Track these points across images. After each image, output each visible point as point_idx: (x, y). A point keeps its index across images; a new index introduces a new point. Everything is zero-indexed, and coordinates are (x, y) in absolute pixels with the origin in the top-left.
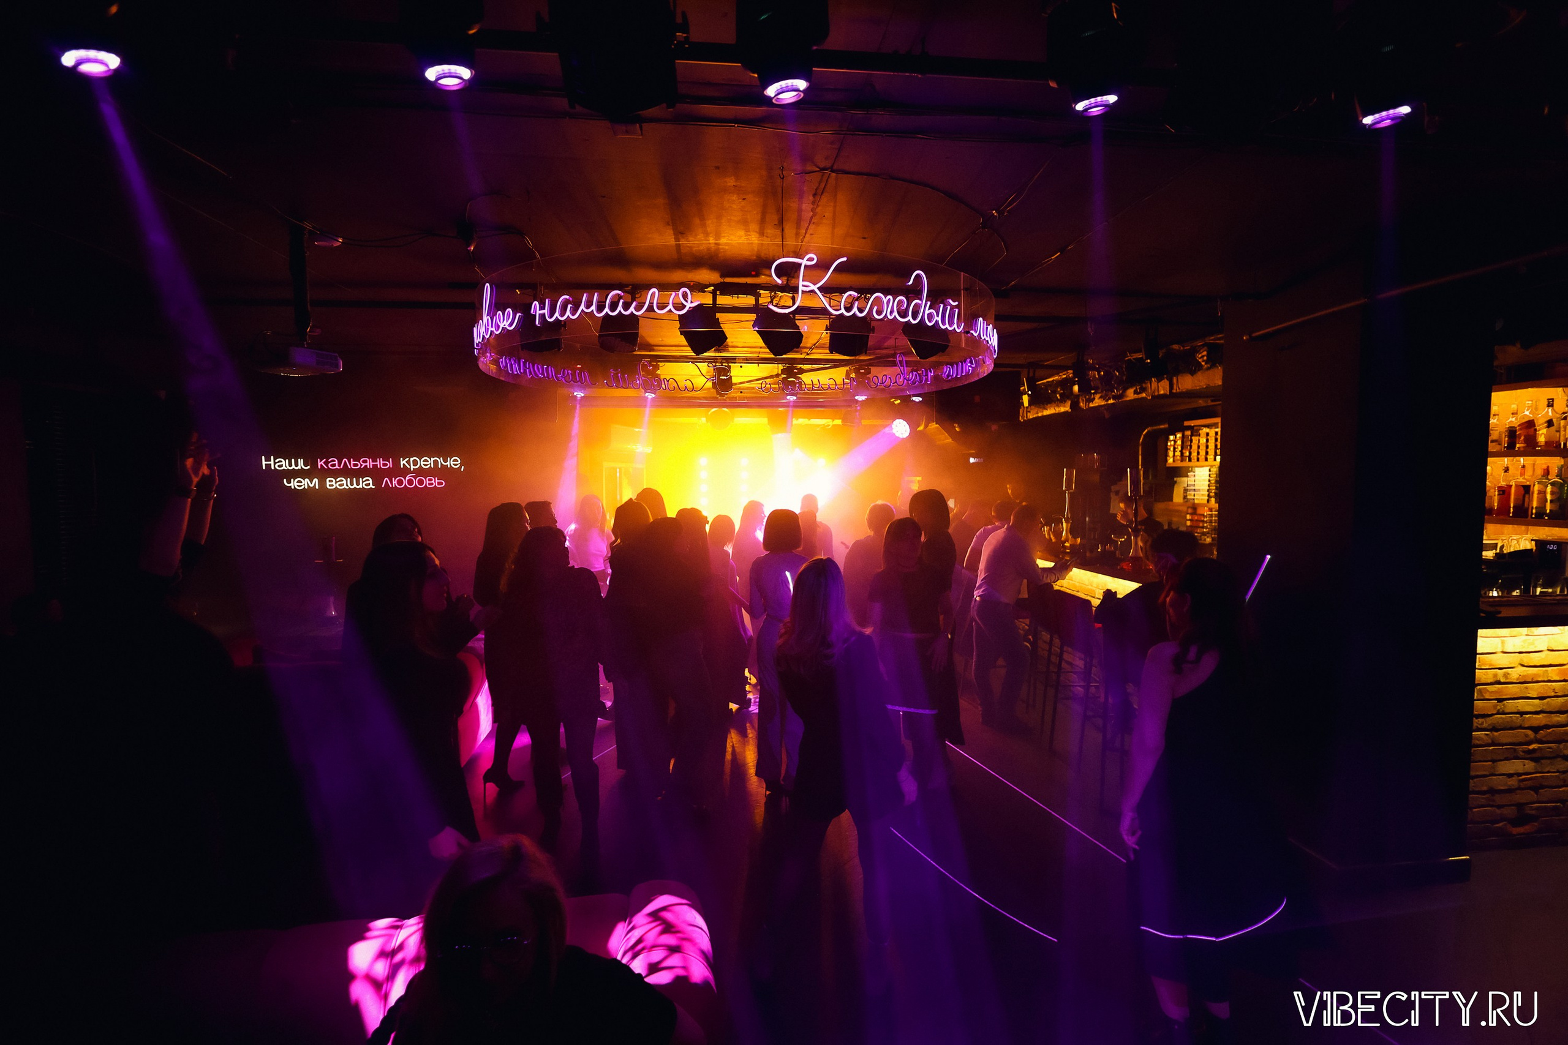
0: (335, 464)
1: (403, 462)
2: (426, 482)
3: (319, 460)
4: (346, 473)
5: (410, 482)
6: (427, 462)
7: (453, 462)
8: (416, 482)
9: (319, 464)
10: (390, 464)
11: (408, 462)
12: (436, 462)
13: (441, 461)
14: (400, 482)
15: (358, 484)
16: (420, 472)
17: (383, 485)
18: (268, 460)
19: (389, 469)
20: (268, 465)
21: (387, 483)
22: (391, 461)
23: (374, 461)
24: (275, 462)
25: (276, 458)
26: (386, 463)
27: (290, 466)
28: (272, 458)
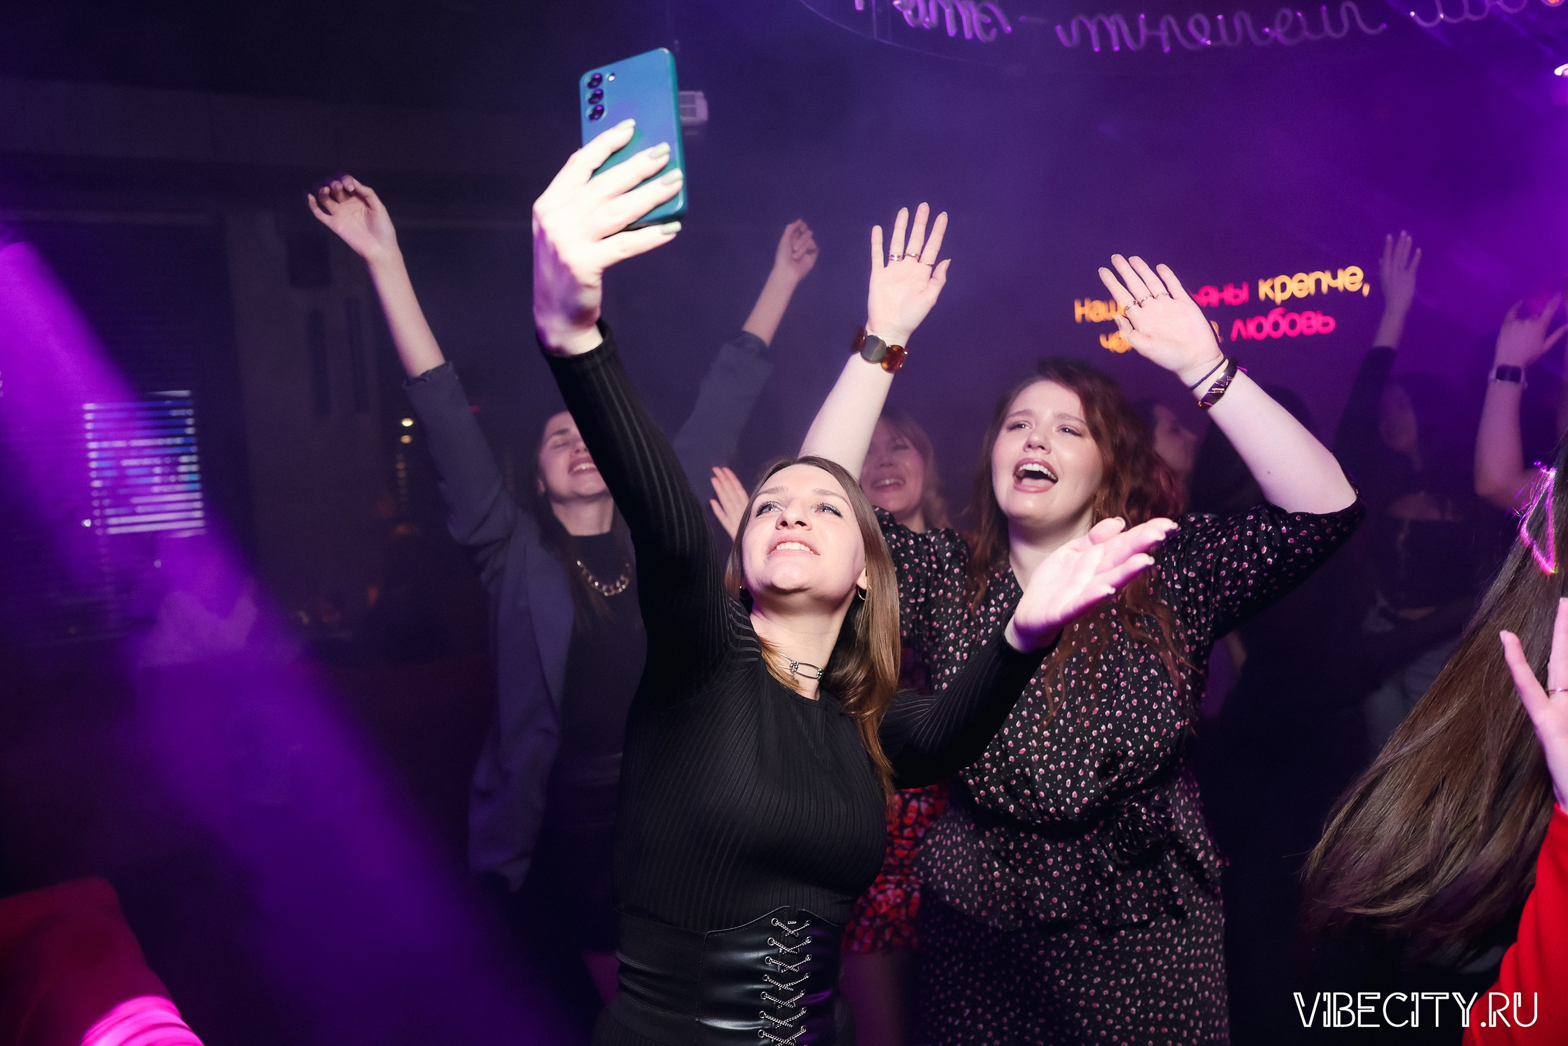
1: (1264, 289)
2: (1302, 323)
5: (1276, 326)
6: (1301, 285)
7: (1350, 279)
8: (1284, 325)
10: (1244, 295)
11: (1272, 288)
12: (1318, 282)
13: (1326, 279)
14: (1260, 328)
16: (1294, 304)
17: (1234, 334)
18: (1083, 305)
19: (1243, 303)
20: (1083, 316)
21: (1239, 332)
22: (1245, 289)
23: (1221, 290)
24: (1092, 308)
25: (1092, 300)
26: (1239, 292)
27: (1109, 311)
28: (1087, 302)
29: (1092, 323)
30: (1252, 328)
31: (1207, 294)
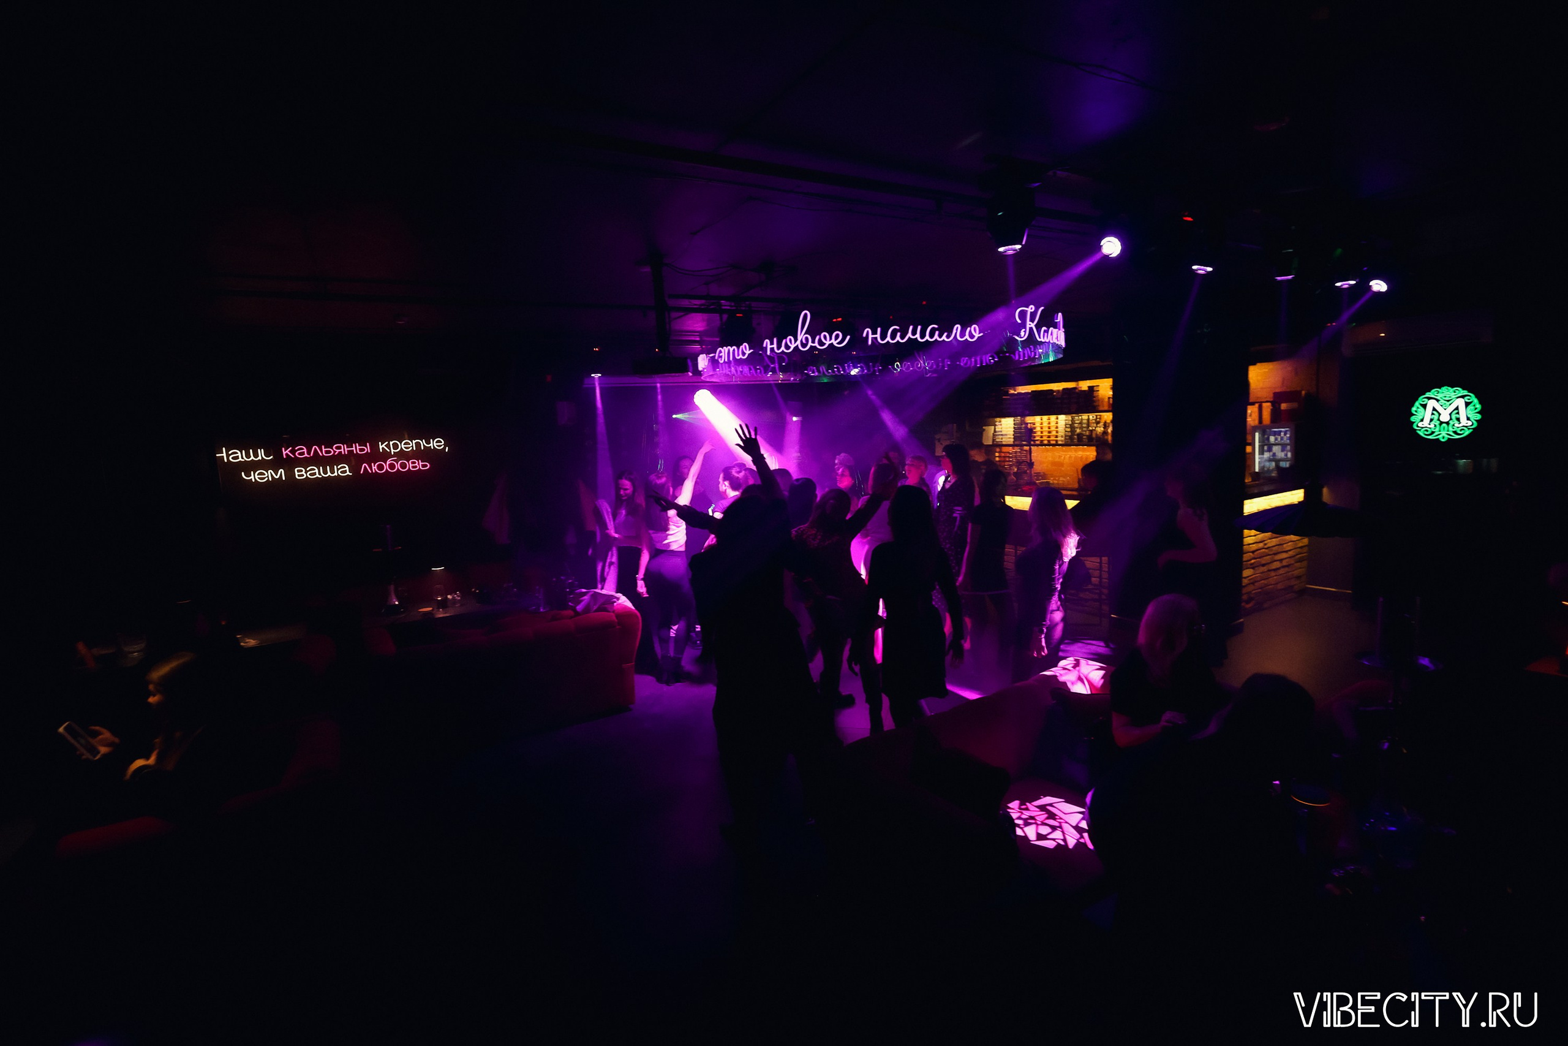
0: (304, 452)
1: (381, 447)
2: (409, 465)
3: (283, 449)
4: (317, 461)
5: (392, 466)
6: (408, 445)
7: (436, 444)
8: (398, 466)
9: (284, 453)
10: (367, 449)
11: (388, 446)
13: (423, 443)
14: (380, 467)
15: (332, 472)
16: (402, 455)
17: (361, 472)
19: (367, 454)
21: (365, 470)
22: (367, 445)
23: (349, 446)
26: (362, 447)
29: (231, 464)
30: (375, 468)
31: (338, 448)
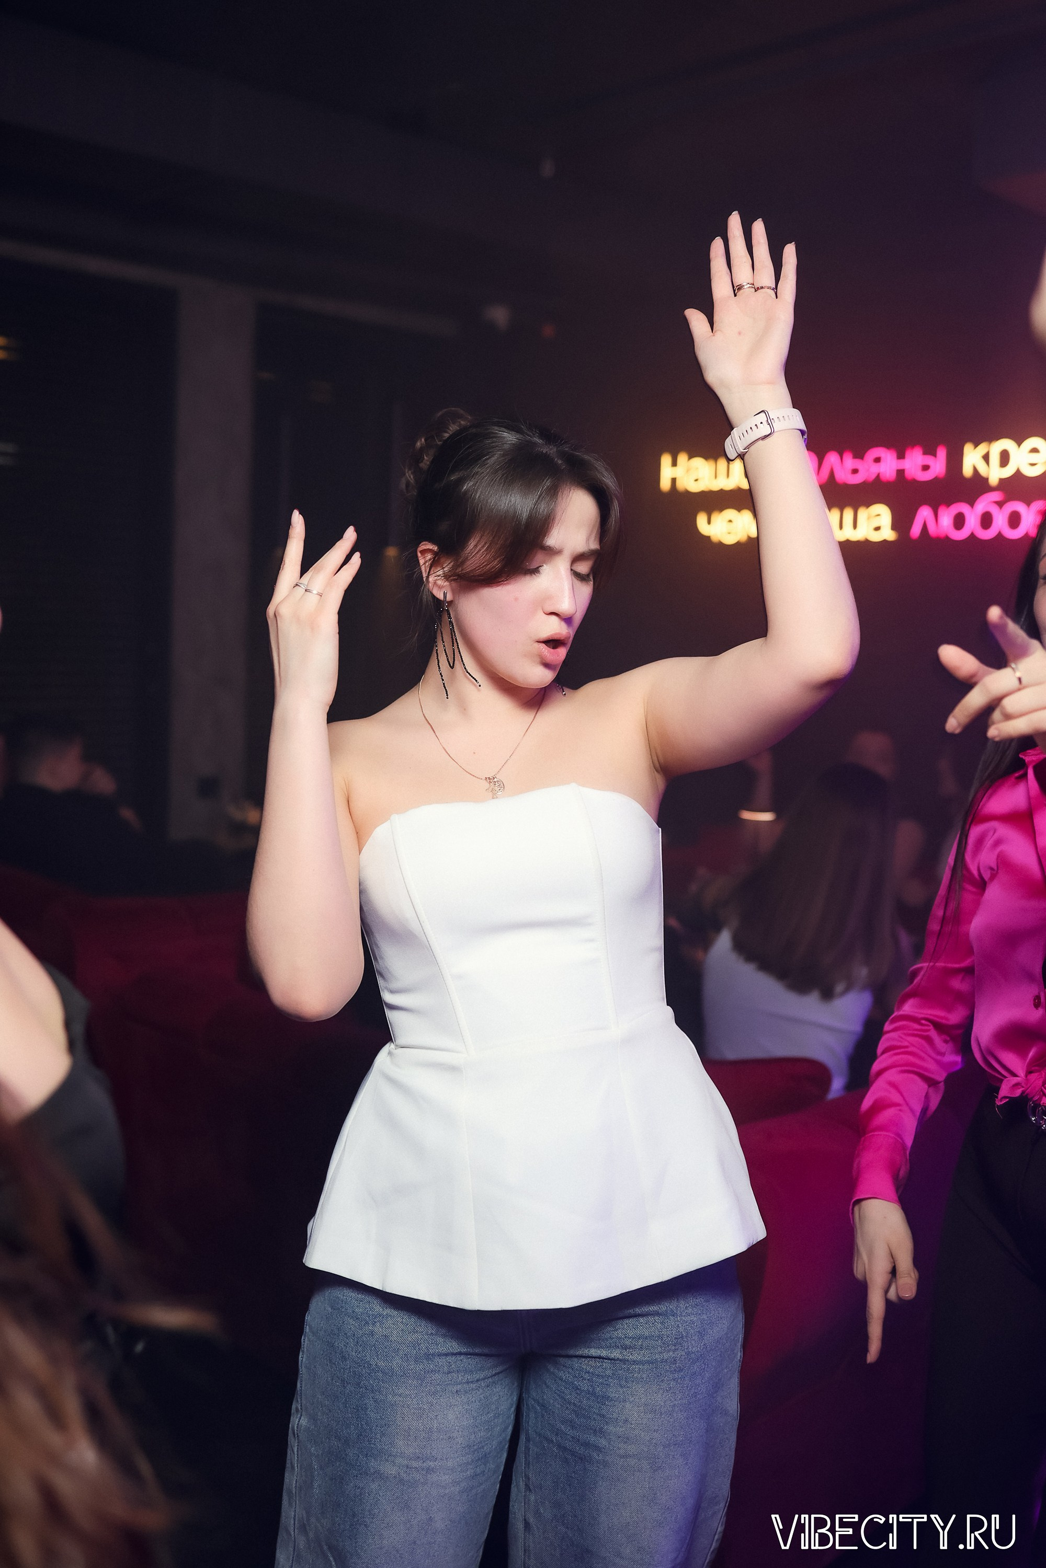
1: (972, 458)
6: (1034, 457)
8: (1000, 520)
10: (939, 466)
11: (987, 457)
14: (960, 521)
15: (855, 527)
17: (916, 530)
18: (674, 464)
19: (936, 480)
20: (674, 480)
21: (925, 527)
22: (942, 453)
23: (901, 456)
24: (688, 470)
25: (691, 457)
26: (929, 460)
27: (716, 477)
28: (682, 458)
29: (687, 493)
30: (946, 520)
31: (878, 460)
